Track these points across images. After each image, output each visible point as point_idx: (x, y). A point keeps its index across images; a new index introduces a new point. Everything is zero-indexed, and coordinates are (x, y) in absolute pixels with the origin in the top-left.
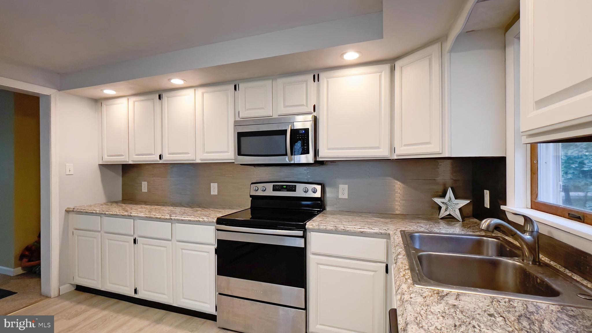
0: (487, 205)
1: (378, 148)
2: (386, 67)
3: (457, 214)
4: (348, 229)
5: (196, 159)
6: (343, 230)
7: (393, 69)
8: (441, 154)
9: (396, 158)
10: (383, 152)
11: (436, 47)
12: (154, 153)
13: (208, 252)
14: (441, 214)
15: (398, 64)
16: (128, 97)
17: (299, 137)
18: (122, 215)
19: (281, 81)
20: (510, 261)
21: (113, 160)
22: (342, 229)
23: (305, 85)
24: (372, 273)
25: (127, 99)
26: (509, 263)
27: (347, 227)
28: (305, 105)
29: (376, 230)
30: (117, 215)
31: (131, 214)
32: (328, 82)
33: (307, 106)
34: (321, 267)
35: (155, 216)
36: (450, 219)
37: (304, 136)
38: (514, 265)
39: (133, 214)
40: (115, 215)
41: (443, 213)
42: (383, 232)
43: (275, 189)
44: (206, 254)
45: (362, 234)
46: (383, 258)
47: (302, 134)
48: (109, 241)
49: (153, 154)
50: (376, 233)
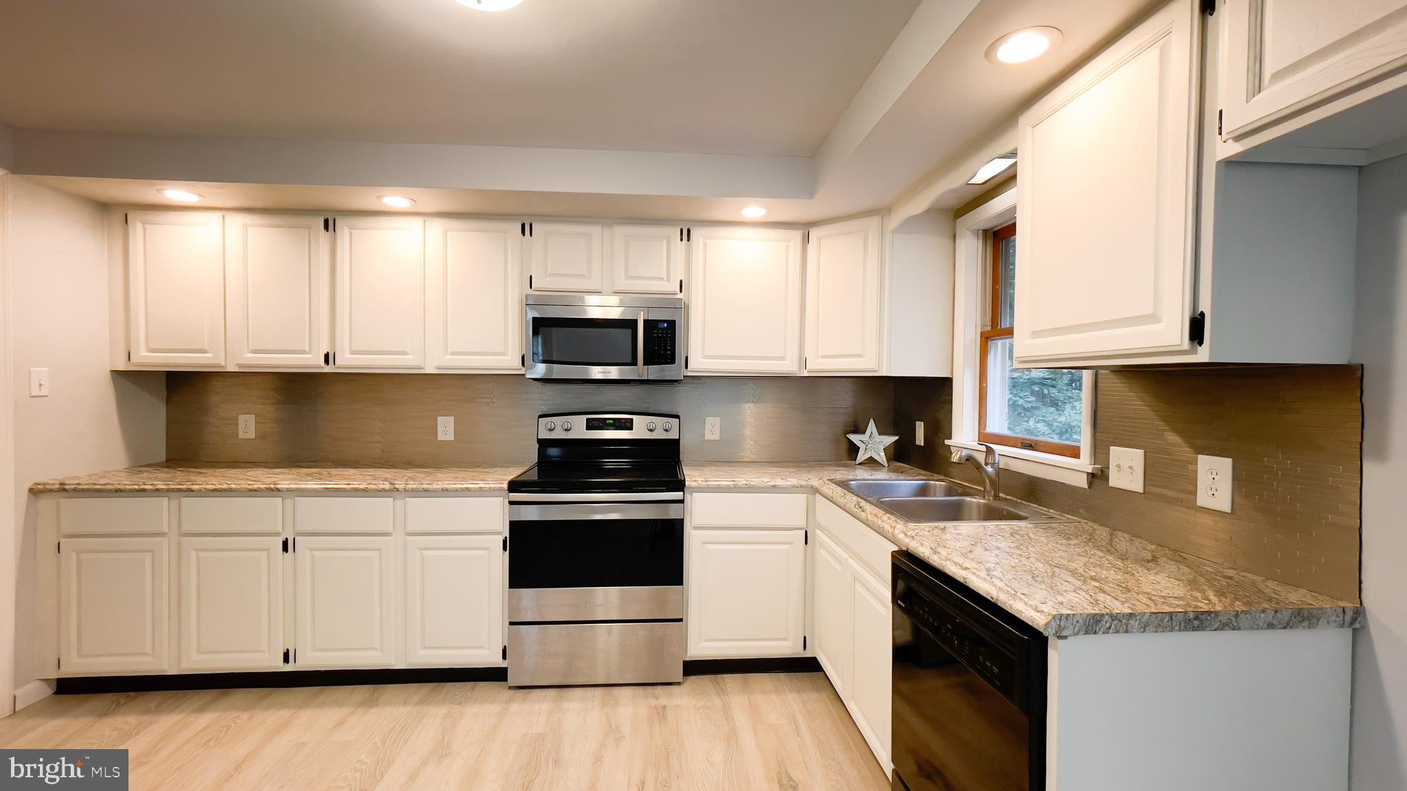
0: (920, 440)
1: (782, 358)
2: (797, 235)
3: (881, 457)
4: (753, 483)
5: (424, 364)
6: (746, 485)
7: (806, 239)
8: (876, 371)
9: (806, 374)
10: (788, 366)
11: (874, 221)
12: (307, 349)
13: (487, 549)
14: (857, 460)
15: (815, 234)
16: (224, 213)
17: (657, 334)
18: (250, 490)
19: (621, 231)
20: (974, 500)
21: (157, 361)
22: (744, 484)
23: (665, 243)
24: (786, 547)
25: (221, 218)
26: (973, 502)
27: (751, 481)
28: (665, 278)
29: (793, 481)
30: (235, 491)
31: (278, 486)
32: (705, 244)
33: (668, 280)
34: (709, 547)
35: (351, 486)
36: (871, 462)
37: (667, 333)
38: (979, 504)
39: (283, 485)
40: (225, 490)
41: (862, 457)
42: (804, 483)
43: (591, 425)
44: (482, 552)
45: (774, 489)
46: (802, 523)
47: (663, 329)
48: (200, 553)
49: (305, 351)
50: (794, 487)
